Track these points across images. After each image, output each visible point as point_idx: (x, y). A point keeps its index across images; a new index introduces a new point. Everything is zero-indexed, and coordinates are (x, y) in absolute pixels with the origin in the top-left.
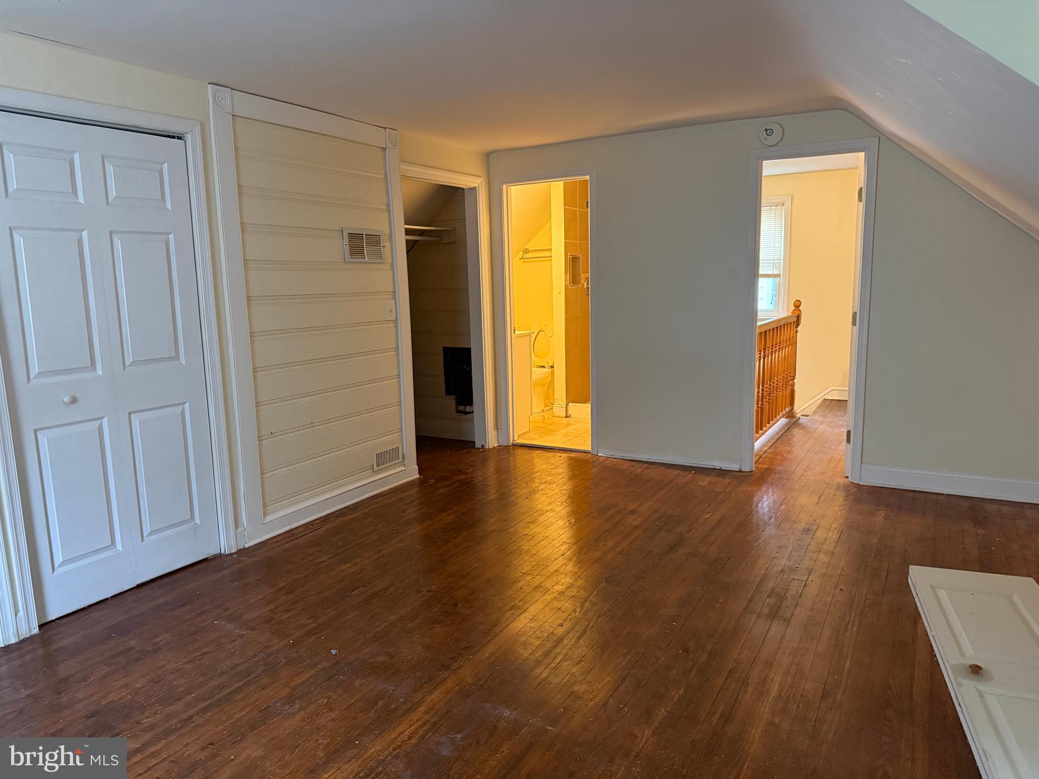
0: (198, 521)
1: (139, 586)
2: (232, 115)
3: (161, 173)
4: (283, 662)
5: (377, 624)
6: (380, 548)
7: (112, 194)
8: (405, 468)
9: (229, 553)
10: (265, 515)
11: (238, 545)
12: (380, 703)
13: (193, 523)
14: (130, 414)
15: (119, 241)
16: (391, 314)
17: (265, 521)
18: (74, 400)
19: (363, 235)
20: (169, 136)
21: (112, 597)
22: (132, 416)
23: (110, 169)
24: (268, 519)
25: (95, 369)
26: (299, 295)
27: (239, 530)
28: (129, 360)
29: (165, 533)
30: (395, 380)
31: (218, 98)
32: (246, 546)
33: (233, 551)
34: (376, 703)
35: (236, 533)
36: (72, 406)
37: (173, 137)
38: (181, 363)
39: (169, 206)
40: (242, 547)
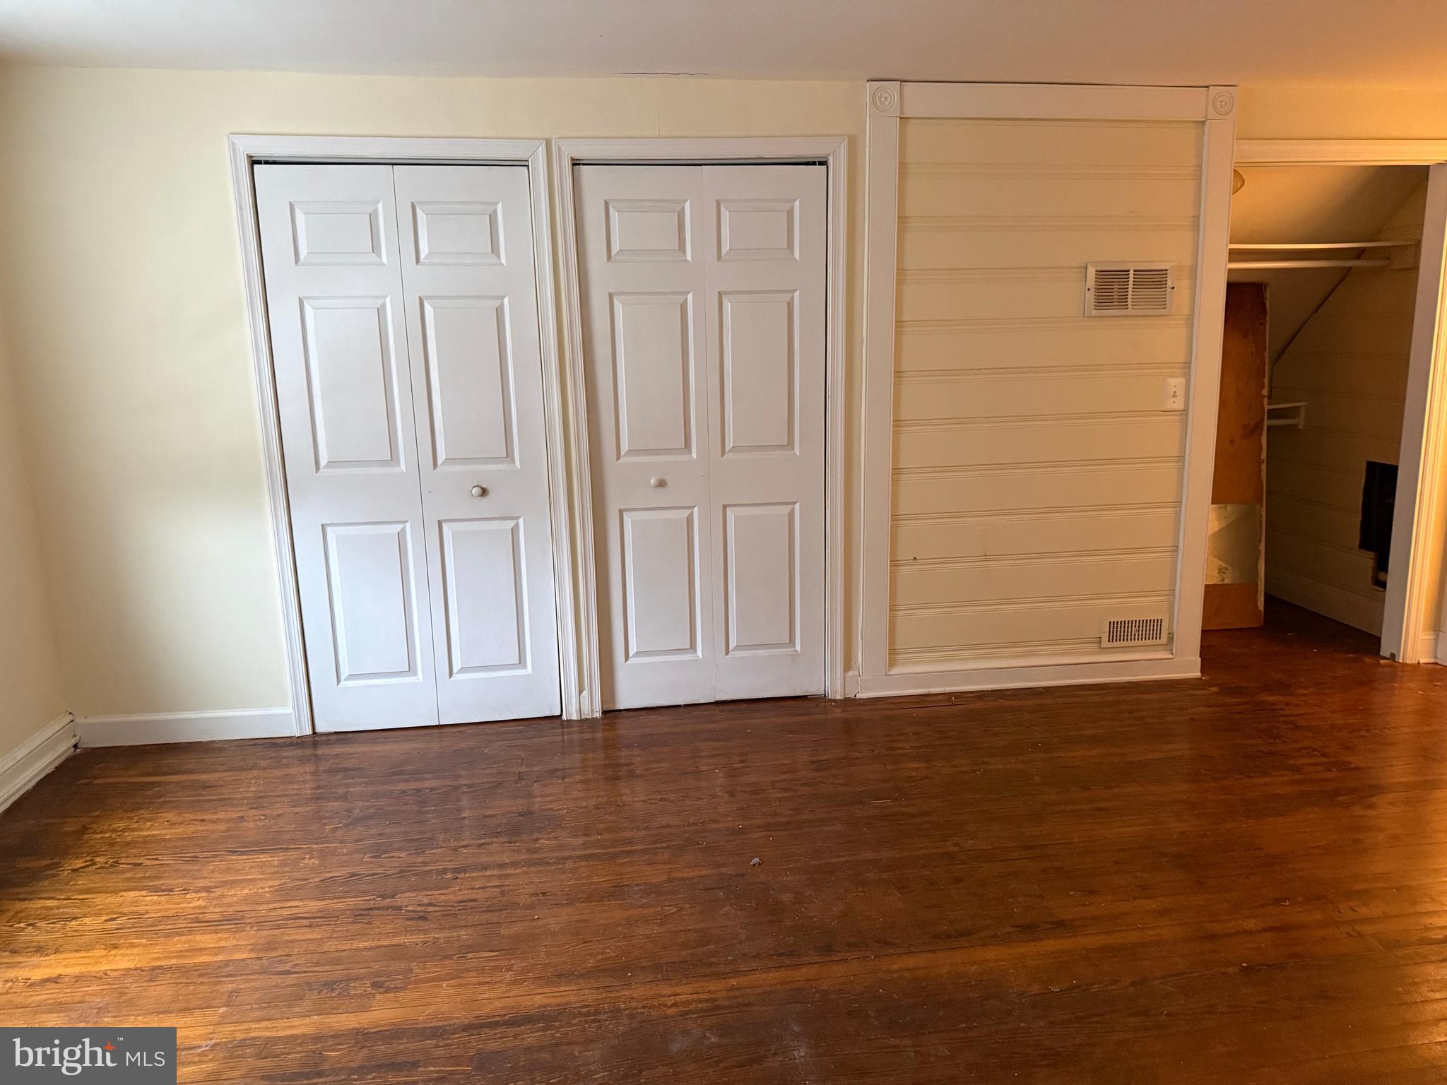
0: (798, 648)
1: (717, 703)
2: (901, 118)
3: (790, 214)
4: (702, 846)
5: (842, 854)
6: (985, 759)
7: (726, 247)
8: (1171, 656)
9: (832, 698)
10: (892, 663)
11: (847, 692)
12: (711, 947)
13: (793, 649)
14: (725, 507)
15: (729, 304)
16: (1174, 399)
17: (890, 673)
18: (662, 484)
19: (1129, 271)
20: (808, 164)
21: (685, 705)
22: (729, 510)
23: (725, 215)
24: (896, 670)
25: (690, 452)
26: (986, 369)
27: (850, 674)
28: (729, 444)
29: (756, 652)
30: (1171, 509)
31: (880, 98)
32: (858, 696)
33: (838, 697)
34: (707, 944)
35: (844, 676)
36: (660, 489)
37: (814, 163)
38: (795, 454)
39: (797, 256)
40: (852, 696)
